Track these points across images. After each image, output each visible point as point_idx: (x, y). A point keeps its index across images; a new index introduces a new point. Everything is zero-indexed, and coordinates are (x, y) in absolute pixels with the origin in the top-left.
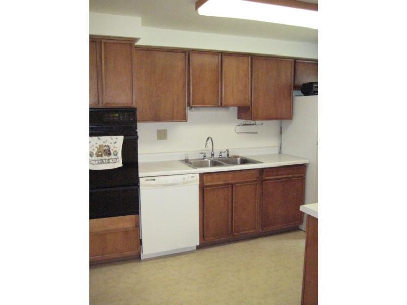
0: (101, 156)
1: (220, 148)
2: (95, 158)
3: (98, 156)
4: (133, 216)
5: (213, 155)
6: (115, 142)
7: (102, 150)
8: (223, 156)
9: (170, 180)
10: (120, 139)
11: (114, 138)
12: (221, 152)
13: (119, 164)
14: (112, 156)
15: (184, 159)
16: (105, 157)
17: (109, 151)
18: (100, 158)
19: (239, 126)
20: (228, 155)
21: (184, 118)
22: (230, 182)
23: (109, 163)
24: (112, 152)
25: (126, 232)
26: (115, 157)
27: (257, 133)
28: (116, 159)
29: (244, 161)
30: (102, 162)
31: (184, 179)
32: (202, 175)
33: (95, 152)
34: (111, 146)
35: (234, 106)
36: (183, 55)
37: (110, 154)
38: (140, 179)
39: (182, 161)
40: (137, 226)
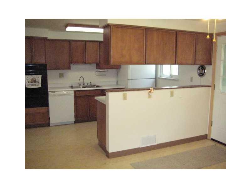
0: (33, 83)
1: (87, 81)
2: (30, 83)
3: (31, 83)
4: (46, 107)
5: (84, 84)
6: (38, 77)
7: (33, 80)
8: (89, 85)
9: (61, 93)
10: (40, 76)
11: (38, 76)
12: (87, 83)
13: (40, 86)
14: (37, 83)
15: (71, 86)
16: (34, 83)
17: (36, 81)
18: (32, 84)
19: (96, 72)
20: (91, 84)
21: (69, 68)
22: (88, 95)
23: (35, 85)
24: (37, 81)
25: (43, 113)
26: (38, 83)
27: (106, 75)
28: (38, 84)
29: (97, 87)
30: (33, 85)
31: (67, 93)
32: (75, 91)
33: (30, 81)
34: (37, 79)
35: (94, 63)
36: (68, 42)
37: (36, 82)
38: (49, 93)
39: (70, 87)
40: (48, 111)
